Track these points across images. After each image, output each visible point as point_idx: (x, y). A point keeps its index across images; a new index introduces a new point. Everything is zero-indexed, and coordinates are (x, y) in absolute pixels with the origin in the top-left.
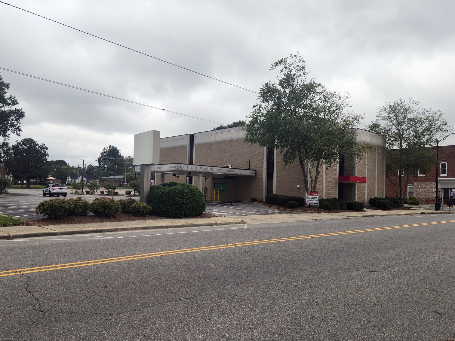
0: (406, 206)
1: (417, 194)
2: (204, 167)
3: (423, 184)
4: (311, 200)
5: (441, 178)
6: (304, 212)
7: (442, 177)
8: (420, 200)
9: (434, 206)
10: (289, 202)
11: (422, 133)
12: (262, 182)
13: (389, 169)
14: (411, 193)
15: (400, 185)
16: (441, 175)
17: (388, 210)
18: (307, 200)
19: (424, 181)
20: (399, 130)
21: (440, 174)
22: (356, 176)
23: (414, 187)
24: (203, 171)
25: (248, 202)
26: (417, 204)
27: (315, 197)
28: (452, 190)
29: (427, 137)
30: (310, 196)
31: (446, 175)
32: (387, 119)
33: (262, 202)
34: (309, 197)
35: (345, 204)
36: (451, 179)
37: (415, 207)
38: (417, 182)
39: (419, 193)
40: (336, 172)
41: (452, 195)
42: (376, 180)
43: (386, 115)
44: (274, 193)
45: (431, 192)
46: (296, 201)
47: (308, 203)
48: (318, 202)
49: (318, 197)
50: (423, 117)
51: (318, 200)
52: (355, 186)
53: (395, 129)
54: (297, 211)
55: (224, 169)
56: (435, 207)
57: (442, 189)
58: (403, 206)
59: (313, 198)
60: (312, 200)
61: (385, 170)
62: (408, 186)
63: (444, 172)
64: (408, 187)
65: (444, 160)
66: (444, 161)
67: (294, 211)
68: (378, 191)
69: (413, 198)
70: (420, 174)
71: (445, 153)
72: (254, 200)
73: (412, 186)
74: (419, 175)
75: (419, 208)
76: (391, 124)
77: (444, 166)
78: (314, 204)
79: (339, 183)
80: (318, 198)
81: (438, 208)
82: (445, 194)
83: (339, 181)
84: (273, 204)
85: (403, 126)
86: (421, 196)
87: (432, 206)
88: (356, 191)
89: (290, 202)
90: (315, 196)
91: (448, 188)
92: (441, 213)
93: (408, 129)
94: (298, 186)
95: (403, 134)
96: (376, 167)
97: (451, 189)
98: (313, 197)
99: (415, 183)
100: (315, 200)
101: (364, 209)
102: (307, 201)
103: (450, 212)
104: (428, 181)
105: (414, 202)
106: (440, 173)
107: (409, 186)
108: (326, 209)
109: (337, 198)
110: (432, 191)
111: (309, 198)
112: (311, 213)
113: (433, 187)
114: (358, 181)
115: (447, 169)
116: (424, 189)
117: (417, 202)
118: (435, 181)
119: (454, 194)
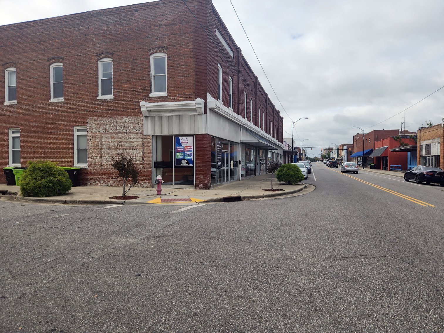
1: (96, 155)
3: (109, 123)
5: (152, 104)
7: (155, 101)
14: (82, 153)
16: (153, 94)
19: (112, 116)
21: (149, 92)
23: (89, 132)
28: (180, 138)
31: (165, 93)
36: (179, 105)
38: (95, 118)
39: (101, 151)
41: (179, 156)
45: (130, 148)
62: (75, 130)
64: (76, 134)
65: (160, 47)
66: (160, 49)
70: (102, 94)
73: (85, 130)
74: (100, 97)
86: (106, 160)
91: (171, 134)
97: (177, 137)
99: (91, 122)
104: (121, 115)
106: (150, 87)
107: (78, 130)
110: (132, 145)
113: (134, 133)
115: (166, 74)
116: (113, 138)
117: (50, 182)
118: (140, 113)
119: (184, 152)
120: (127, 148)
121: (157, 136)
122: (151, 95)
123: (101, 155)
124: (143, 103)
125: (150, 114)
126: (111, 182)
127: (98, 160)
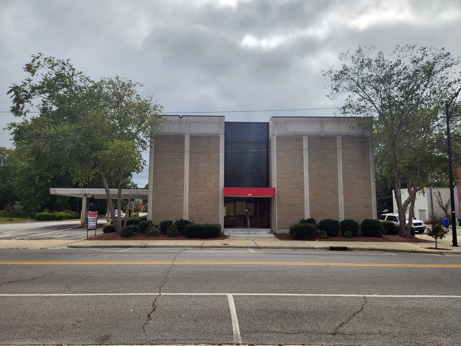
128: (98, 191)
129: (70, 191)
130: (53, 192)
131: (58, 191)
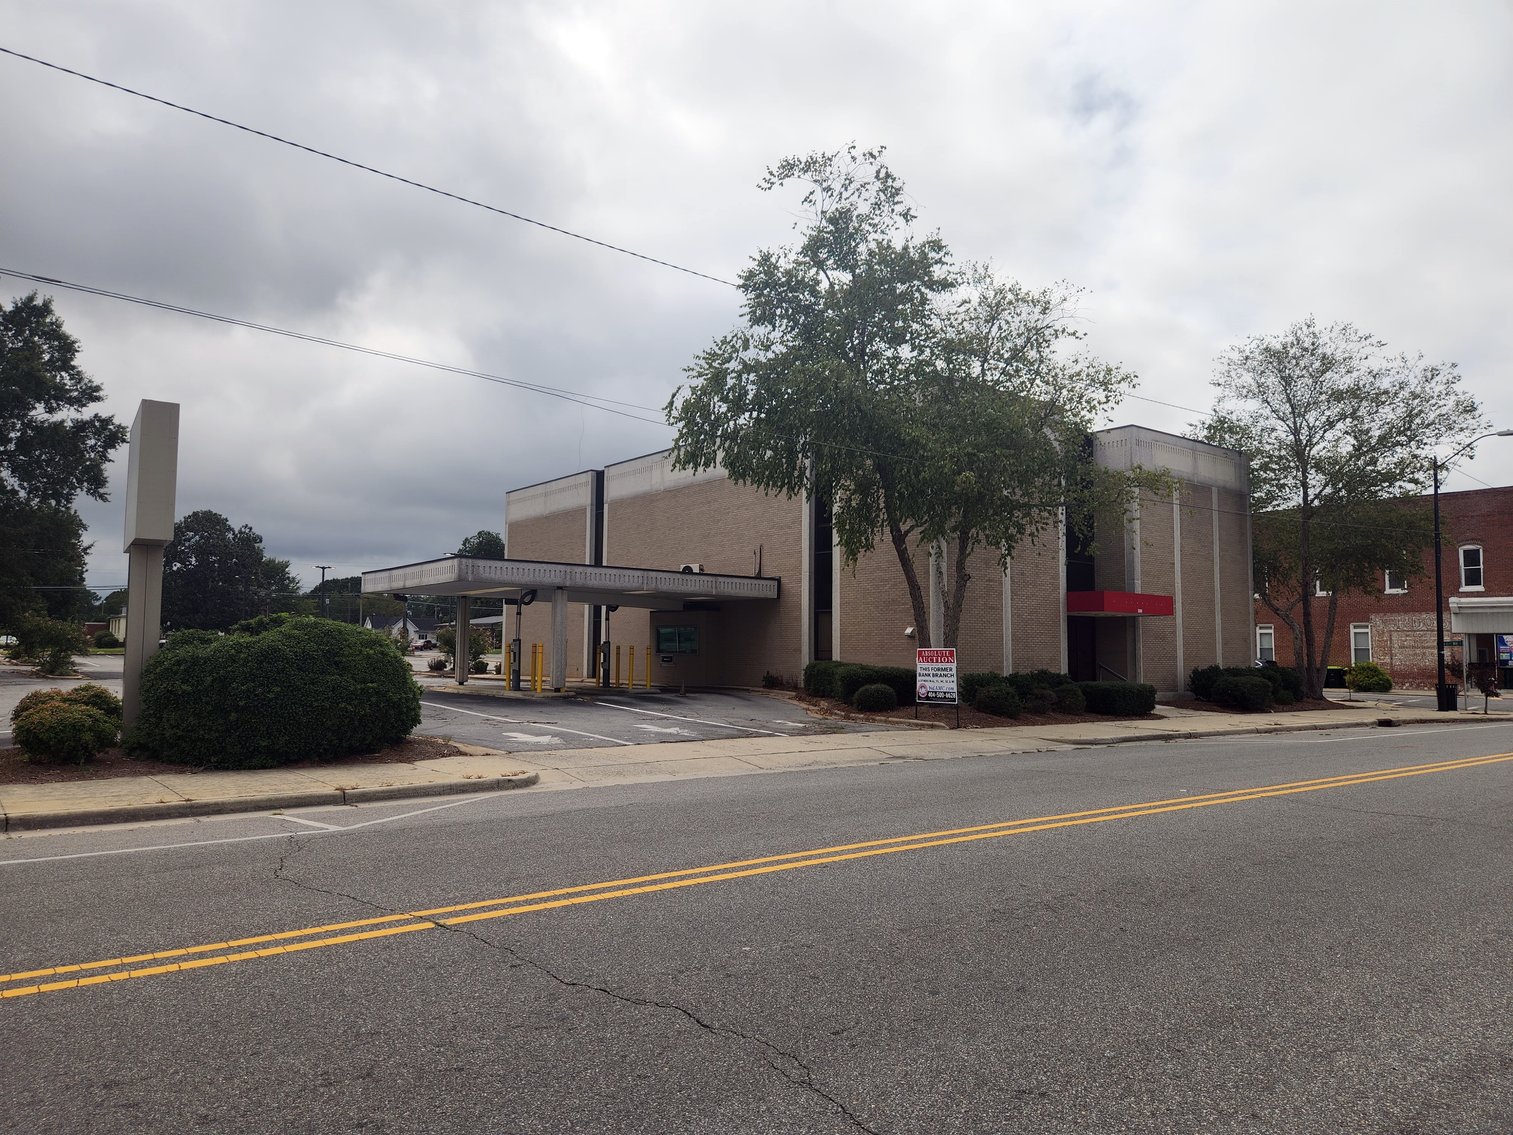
0: (1332, 694)
1: (1385, 654)
2: (568, 568)
3: (1402, 620)
4: (931, 678)
5: (1463, 600)
6: (909, 724)
7: (1466, 597)
8: (1394, 673)
9: (1435, 693)
10: (864, 688)
11: (1382, 439)
12: (799, 619)
13: (1265, 569)
14: (1362, 653)
15: (1307, 623)
16: (1465, 589)
17: (1257, 712)
18: (918, 678)
19: (1406, 612)
20: (1296, 432)
21: (1459, 586)
22: (1138, 590)
23: (1374, 630)
24: (568, 584)
25: (751, 688)
26: (1384, 687)
27: (946, 669)
28: (1505, 637)
29: (1401, 453)
30: (929, 665)
31: (1480, 588)
32: (1251, 395)
33: (795, 688)
34: (925, 669)
35: (1080, 692)
36: (1501, 601)
37: (1370, 699)
38: (1382, 615)
39: (1391, 651)
40: (1056, 577)
41: (1504, 656)
42: (1218, 607)
43: (1248, 379)
44: (836, 656)
46: (890, 685)
47: (923, 691)
48: (954, 686)
49: (954, 666)
50: (1385, 383)
51: (955, 679)
52: (1134, 627)
53: (1282, 432)
54: (885, 722)
55: (679, 576)
56: (1439, 696)
57: (1469, 634)
58: (1322, 698)
59: (939, 673)
60: (937, 679)
61: (1250, 572)
62: (1351, 627)
63: (1473, 579)
64: (1353, 631)
66: (1473, 541)
67: (874, 720)
68: (1225, 643)
69: (1369, 668)
70: (1390, 588)
71: (1475, 514)
72: (773, 683)
73: (1367, 627)
74: (1388, 591)
75: (1386, 701)
76: (1267, 411)
77: (1472, 558)
78: (941, 695)
79: (1071, 621)
80: (954, 671)
81: (1447, 701)
82: (1481, 653)
83: (1068, 610)
84: (824, 696)
85: (1311, 417)
86: (1400, 660)
87: (1428, 693)
88: (1141, 646)
89: (867, 687)
90: (944, 666)
91: (1491, 632)
92: (1454, 721)
93: (1331, 424)
94: (909, 630)
95: (1310, 444)
96: (1217, 560)
97: (1500, 637)
98: (938, 670)
99: (1376, 619)
100: (947, 679)
101: (1159, 709)
102: (918, 684)
103: (1492, 715)
104: (1420, 611)
105: (1375, 682)
106: (1460, 582)
107: (1355, 627)
108: (994, 713)
109: (1064, 670)
111: (925, 672)
112: (932, 727)
114: (1140, 611)
115: (1482, 567)
116: (1407, 636)
117: (1381, 680)
118: (1448, 609)
119: (1510, 653)
120: (1428, 647)
121: (1469, 635)
122: (1460, 590)
123: (1392, 655)
124: (1451, 600)
125: (1461, 612)
126: (1407, 685)
127: (1387, 659)
128: (613, 577)
129: (526, 571)
130: (470, 572)
131: (487, 569)
